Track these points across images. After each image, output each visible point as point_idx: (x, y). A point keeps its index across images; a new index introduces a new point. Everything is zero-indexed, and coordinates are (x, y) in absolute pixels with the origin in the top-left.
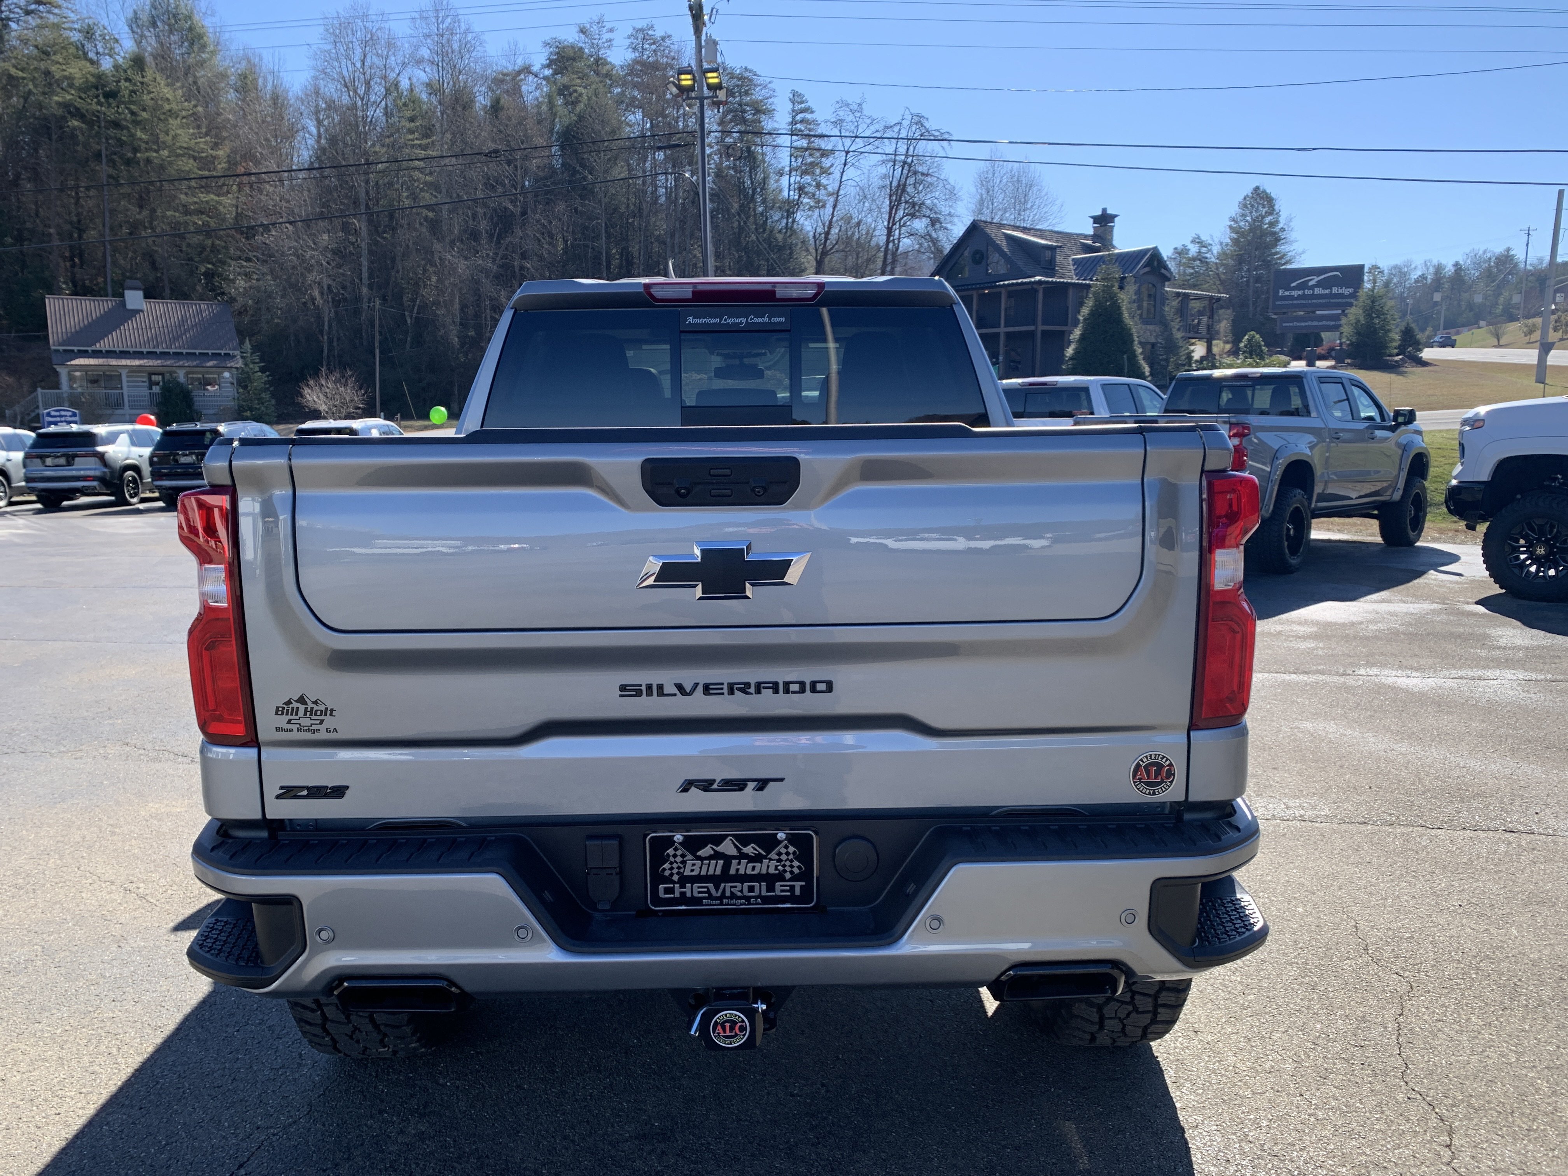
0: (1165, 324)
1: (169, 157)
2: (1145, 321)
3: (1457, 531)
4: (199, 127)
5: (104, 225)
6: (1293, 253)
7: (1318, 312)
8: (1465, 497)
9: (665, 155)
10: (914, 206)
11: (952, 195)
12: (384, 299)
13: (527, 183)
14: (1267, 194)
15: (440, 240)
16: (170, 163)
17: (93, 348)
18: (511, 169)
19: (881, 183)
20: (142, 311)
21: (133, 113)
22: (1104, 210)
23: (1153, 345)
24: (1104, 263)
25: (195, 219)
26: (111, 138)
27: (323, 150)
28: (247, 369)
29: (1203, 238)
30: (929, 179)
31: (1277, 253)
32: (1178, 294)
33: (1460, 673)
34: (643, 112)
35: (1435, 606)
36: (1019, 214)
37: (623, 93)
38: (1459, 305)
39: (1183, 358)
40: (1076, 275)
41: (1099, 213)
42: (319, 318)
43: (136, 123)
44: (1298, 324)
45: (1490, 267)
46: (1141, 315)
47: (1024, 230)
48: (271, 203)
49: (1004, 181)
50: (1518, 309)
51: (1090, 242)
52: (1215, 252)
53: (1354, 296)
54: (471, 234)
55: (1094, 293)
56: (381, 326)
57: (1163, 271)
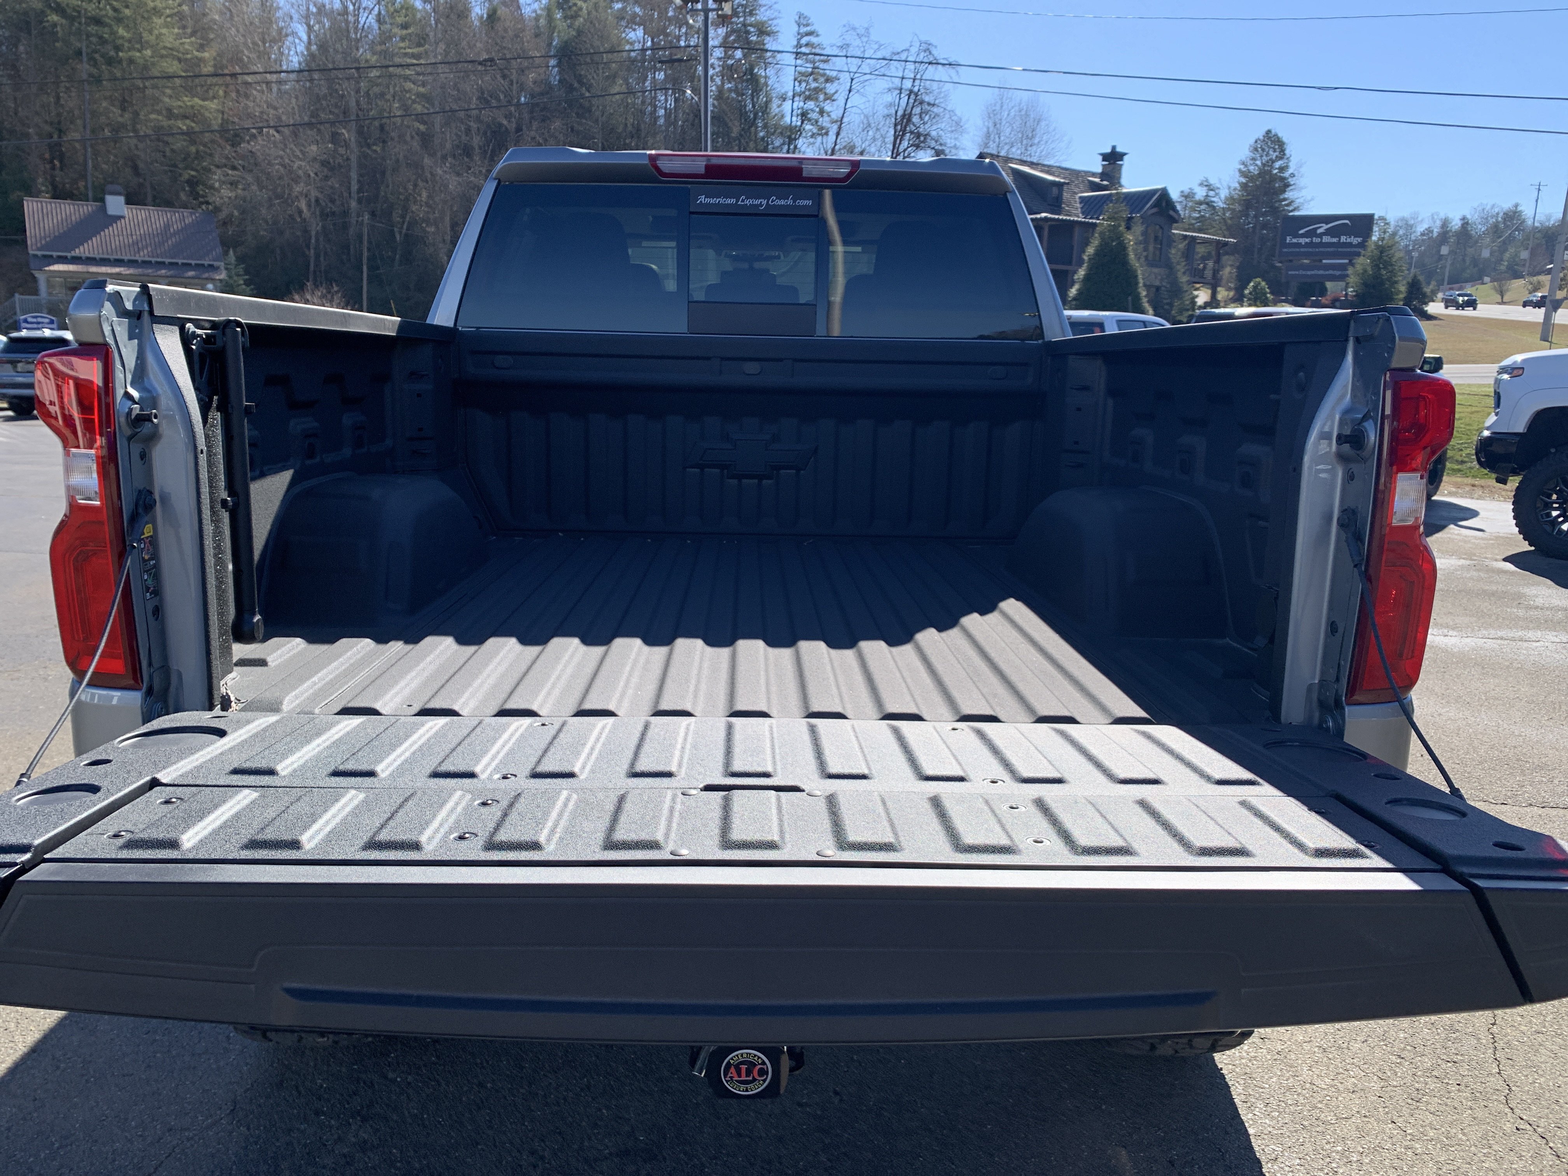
0: (1169, 266)
1: (152, 57)
2: (1151, 263)
3: (1473, 486)
4: (184, 27)
5: (84, 127)
6: (1301, 200)
7: (1324, 261)
8: (1497, 449)
9: (665, 74)
10: (918, 137)
11: (958, 126)
12: (373, 214)
13: (523, 99)
14: (1278, 138)
15: (432, 155)
16: (153, 64)
17: (73, 254)
18: (506, 83)
19: (886, 112)
20: (124, 217)
21: (115, 10)
22: (1114, 147)
23: (1158, 289)
24: (1111, 201)
25: (180, 124)
26: (92, 35)
27: (312, 55)
28: (232, 282)
29: (1212, 181)
30: (935, 110)
31: (1285, 199)
32: (1185, 237)
33: (1500, 634)
34: (644, 29)
35: (1462, 562)
36: (1026, 150)
37: (623, 9)
38: (1464, 260)
39: (1187, 302)
40: (1083, 213)
41: (1109, 150)
42: (306, 231)
43: (119, 20)
44: (1304, 273)
45: (1497, 222)
46: (1146, 257)
47: (1032, 165)
48: (257, 109)
49: (1012, 114)
50: (1524, 265)
51: (1097, 180)
52: (1223, 196)
53: (1362, 245)
54: (464, 150)
55: (1101, 233)
56: (370, 242)
57: (1171, 213)
